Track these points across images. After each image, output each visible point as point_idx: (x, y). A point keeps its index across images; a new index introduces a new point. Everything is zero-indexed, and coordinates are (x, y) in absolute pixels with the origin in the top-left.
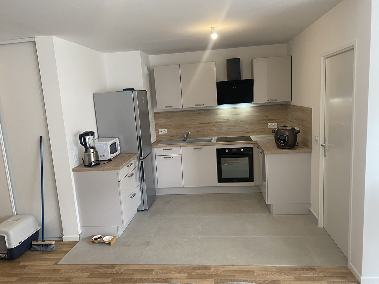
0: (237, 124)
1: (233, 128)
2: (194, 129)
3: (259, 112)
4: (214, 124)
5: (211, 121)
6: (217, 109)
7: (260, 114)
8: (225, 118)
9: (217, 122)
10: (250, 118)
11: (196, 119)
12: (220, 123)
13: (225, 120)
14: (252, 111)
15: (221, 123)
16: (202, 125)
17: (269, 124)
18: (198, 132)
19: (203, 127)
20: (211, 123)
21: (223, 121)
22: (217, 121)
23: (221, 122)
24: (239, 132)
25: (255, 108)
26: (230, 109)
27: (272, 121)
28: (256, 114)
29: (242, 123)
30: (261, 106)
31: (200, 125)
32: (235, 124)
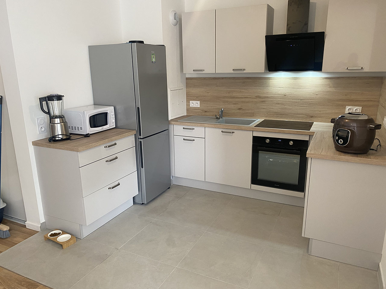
0: (296, 102)
1: (291, 108)
2: (234, 104)
3: (334, 87)
4: (264, 100)
5: (259, 95)
6: (269, 78)
7: (335, 90)
8: (279, 92)
9: (267, 97)
10: (318, 96)
11: (238, 91)
12: (272, 99)
13: (280, 94)
14: (323, 85)
16: (247, 100)
17: (348, 108)
18: (240, 109)
19: (248, 102)
20: (260, 97)
21: (277, 97)
22: (268, 95)
23: (273, 97)
24: (300, 114)
25: (328, 80)
26: (288, 80)
27: (353, 102)
28: (329, 89)
29: (305, 101)
30: (338, 78)
31: (244, 100)
32: (294, 102)
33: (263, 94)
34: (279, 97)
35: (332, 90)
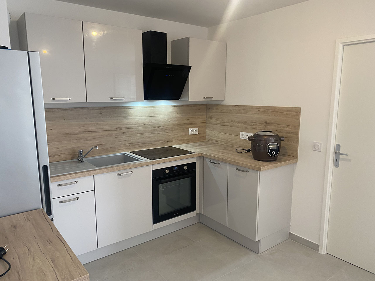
0: (155, 130)
1: (150, 136)
2: (91, 140)
3: (180, 113)
4: (124, 131)
5: (119, 126)
6: (128, 108)
8: (139, 122)
9: (129, 128)
10: (171, 122)
11: (94, 124)
12: (133, 130)
13: (140, 124)
14: (173, 112)
15: (135, 129)
16: (106, 133)
17: (190, 130)
18: (99, 145)
19: (107, 136)
20: (120, 128)
22: (129, 126)
23: (134, 127)
24: (158, 141)
25: (176, 108)
26: (146, 109)
28: (177, 116)
29: (161, 128)
30: (182, 106)
31: (102, 133)
32: (153, 130)
33: (124, 125)
34: (139, 126)
35: (180, 116)
